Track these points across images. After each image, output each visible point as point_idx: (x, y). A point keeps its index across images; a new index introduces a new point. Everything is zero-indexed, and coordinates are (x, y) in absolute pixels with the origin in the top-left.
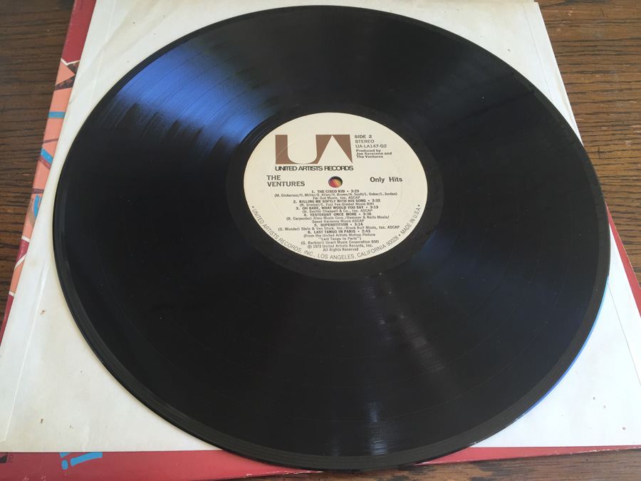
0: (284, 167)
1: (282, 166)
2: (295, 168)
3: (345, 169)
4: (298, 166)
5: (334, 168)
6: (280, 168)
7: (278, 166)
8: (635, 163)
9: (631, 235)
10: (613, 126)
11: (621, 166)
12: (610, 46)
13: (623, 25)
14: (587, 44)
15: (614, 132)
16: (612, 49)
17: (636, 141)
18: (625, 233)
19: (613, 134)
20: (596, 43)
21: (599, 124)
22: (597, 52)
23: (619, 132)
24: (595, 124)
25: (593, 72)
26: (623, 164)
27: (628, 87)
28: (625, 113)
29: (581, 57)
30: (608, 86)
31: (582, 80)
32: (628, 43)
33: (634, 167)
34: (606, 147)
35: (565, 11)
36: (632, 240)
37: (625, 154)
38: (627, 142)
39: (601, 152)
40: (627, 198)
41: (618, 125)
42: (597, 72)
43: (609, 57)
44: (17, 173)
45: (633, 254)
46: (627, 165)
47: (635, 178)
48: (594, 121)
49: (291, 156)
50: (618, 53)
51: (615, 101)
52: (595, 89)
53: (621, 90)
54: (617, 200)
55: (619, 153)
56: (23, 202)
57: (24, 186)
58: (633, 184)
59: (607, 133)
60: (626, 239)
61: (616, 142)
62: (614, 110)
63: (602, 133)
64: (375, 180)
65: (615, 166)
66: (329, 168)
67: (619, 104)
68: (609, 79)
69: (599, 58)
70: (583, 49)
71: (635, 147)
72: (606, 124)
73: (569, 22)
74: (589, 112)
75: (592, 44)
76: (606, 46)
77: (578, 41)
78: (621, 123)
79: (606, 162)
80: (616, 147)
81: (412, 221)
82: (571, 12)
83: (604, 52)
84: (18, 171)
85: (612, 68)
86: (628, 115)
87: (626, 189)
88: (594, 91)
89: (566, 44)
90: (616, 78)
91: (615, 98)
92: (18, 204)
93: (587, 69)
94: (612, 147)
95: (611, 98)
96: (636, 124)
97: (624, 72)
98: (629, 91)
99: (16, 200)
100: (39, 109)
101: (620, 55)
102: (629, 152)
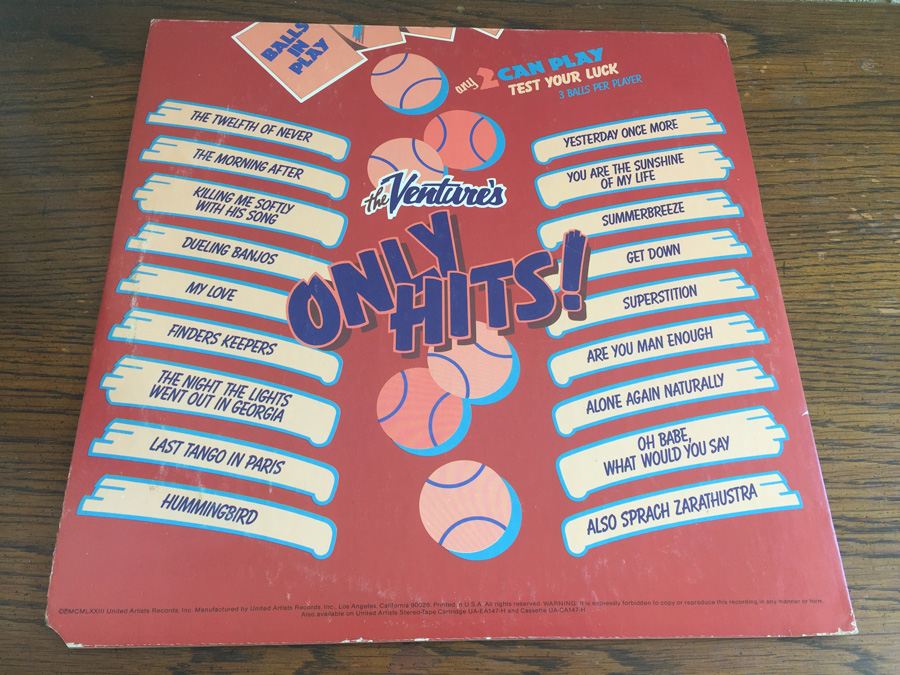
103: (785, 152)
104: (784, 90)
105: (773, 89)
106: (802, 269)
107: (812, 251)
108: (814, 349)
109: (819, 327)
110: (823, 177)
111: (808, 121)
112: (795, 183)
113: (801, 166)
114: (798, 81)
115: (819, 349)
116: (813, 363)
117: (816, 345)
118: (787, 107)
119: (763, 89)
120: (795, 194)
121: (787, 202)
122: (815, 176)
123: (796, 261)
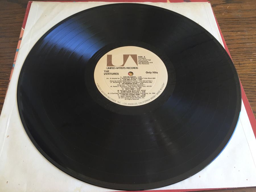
0: (110, 68)
1: (110, 67)
2: (114, 68)
3: (135, 69)
4: (116, 67)
5: (130, 68)
6: (109, 68)
7: (108, 67)
8: (254, 68)
9: (253, 98)
10: (245, 53)
11: (249, 70)
12: (244, 21)
13: (250, 11)
14: (235, 20)
15: (245, 56)
16: (245, 21)
17: (255, 59)
18: (250, 97)
19: (245, 57)
20: (238, 19)
21: (239, 52)
22: (239, 23)
23: (248, 56)
24: (238, 53)
25: (237, 31)
26: (249, 69)
27: (252, 37)
28: (250, 48)
29: (232, 25)
30: (243, 37)
31: (233, 34)
32: (252, 19)
33: (254, 70)
34: (242, 62)
35: (226, 6)
36: (252, 100)
37: (250, 65)
38: (251, 60)
39: (241, 64)
40: (251, 83)
41: (247, 53)
42: (239, 31)
43: (244, 25)
44: (4, 74)
45: (253, 106)
46: (250, 69)
47: (254, 75)
48: (237, 51)
49: (113, 63)
50: (247, 23)
51: (246, 43)
52: (238, 38)
53: (248, 39)
54: (247, 84)
55: (248, 64)
56: (6, 86)
57: (6, 79)
58: (253, 77)
59: (243, 56)
60: (250, 100)
61: (246, 60)
62: (246, 47)
63: (241, 56)
64: (148, 73)
65: (246, 70)
66: (128, 68)
67: (248, 44)
68: (244, 34)
69: (240, 25)
70: (233, 22)
71: (254, 62)
72: (242, 52)
73: (228, 11)
74: (236, 48)
75: (237, 20)
76: (243, 20)
77: (231, 18)
78: (248, 52)
79: (242, 68)
80: (246, 62)
81: (161, 89)
82: (228, 7)
83: (241, 23)
84: (3, 73)
85: (245, 29)
86: (251, 49)
87: (250, 79)
88: (238, 39)
89: (226, 20)
90: (247, 33)
91: (246, 42)
92: (3, 86)
93: (235, 30)
94: (245, 62)
95: (244, 42)
96: (254, 52)
97: (250, 31)
98: (252, 39)
99: (3, 85)
100: (13, 48)
101: (248, 24)
102: (252, 64)
103: (236, 30)
104: (235, 13)
105: (231, 12)
106: (245, 64)
107: (248, 59)
108: (251, 89)
109: (253, 82)
110: (249, 37)
111: (243, 21)
112: (241, 39)
113: (243, 34)
114: (239, 10)
115: (253, 89)
116: (252, 93)
117: (252, 87)
118: (236, 17)
119: (228, 13)
120: (241, 42)
121: (239, 44)
122: (247, 37)
123: (243, 62)
